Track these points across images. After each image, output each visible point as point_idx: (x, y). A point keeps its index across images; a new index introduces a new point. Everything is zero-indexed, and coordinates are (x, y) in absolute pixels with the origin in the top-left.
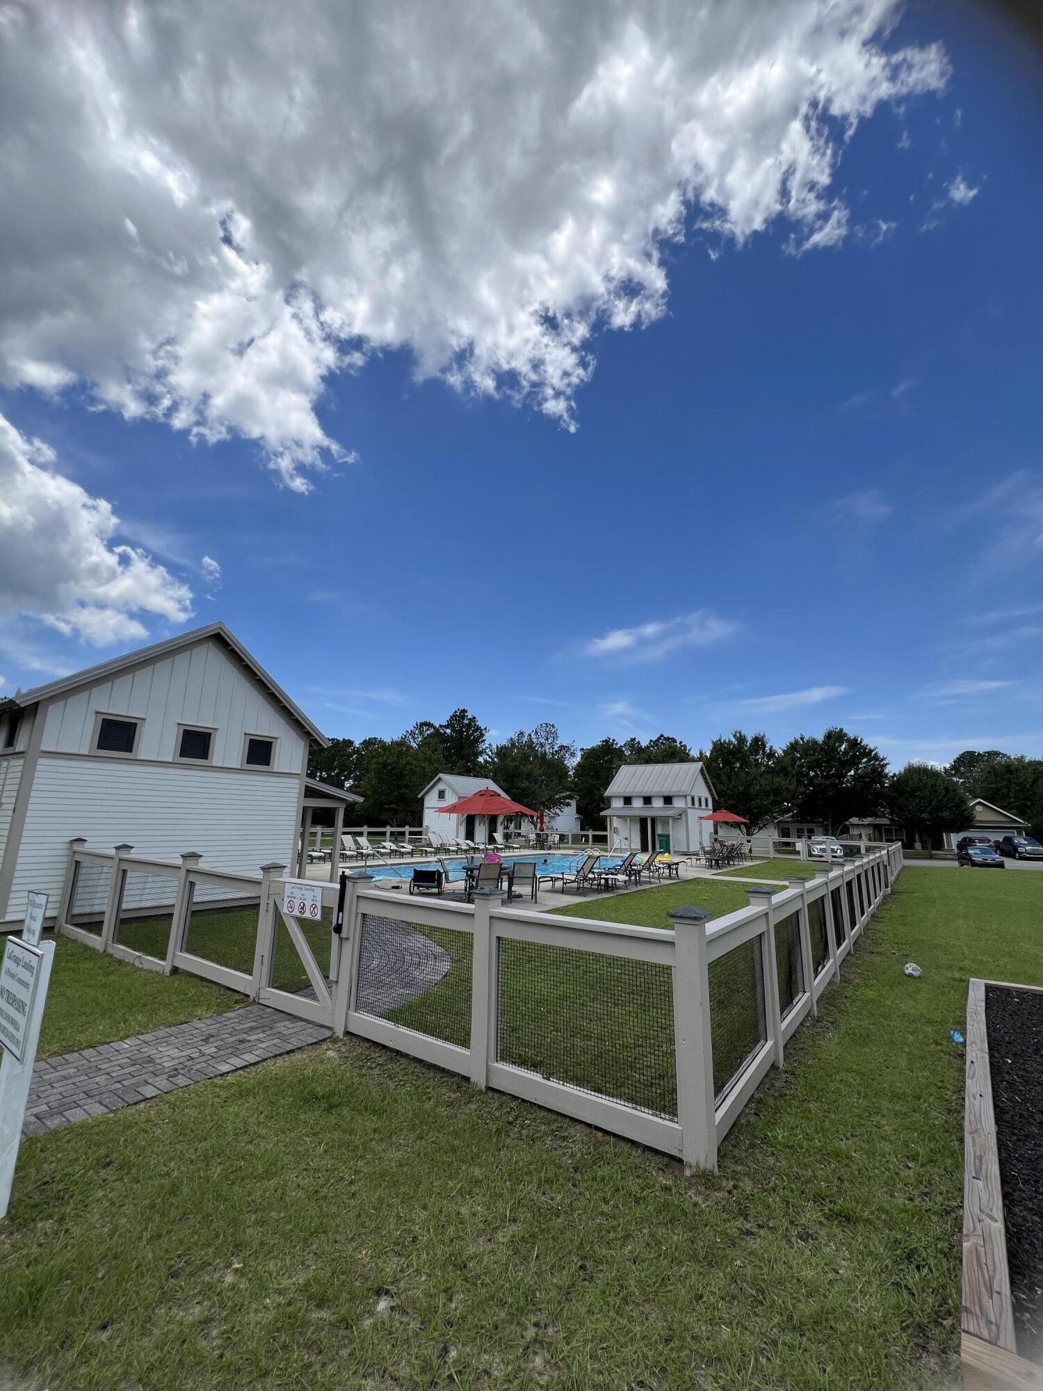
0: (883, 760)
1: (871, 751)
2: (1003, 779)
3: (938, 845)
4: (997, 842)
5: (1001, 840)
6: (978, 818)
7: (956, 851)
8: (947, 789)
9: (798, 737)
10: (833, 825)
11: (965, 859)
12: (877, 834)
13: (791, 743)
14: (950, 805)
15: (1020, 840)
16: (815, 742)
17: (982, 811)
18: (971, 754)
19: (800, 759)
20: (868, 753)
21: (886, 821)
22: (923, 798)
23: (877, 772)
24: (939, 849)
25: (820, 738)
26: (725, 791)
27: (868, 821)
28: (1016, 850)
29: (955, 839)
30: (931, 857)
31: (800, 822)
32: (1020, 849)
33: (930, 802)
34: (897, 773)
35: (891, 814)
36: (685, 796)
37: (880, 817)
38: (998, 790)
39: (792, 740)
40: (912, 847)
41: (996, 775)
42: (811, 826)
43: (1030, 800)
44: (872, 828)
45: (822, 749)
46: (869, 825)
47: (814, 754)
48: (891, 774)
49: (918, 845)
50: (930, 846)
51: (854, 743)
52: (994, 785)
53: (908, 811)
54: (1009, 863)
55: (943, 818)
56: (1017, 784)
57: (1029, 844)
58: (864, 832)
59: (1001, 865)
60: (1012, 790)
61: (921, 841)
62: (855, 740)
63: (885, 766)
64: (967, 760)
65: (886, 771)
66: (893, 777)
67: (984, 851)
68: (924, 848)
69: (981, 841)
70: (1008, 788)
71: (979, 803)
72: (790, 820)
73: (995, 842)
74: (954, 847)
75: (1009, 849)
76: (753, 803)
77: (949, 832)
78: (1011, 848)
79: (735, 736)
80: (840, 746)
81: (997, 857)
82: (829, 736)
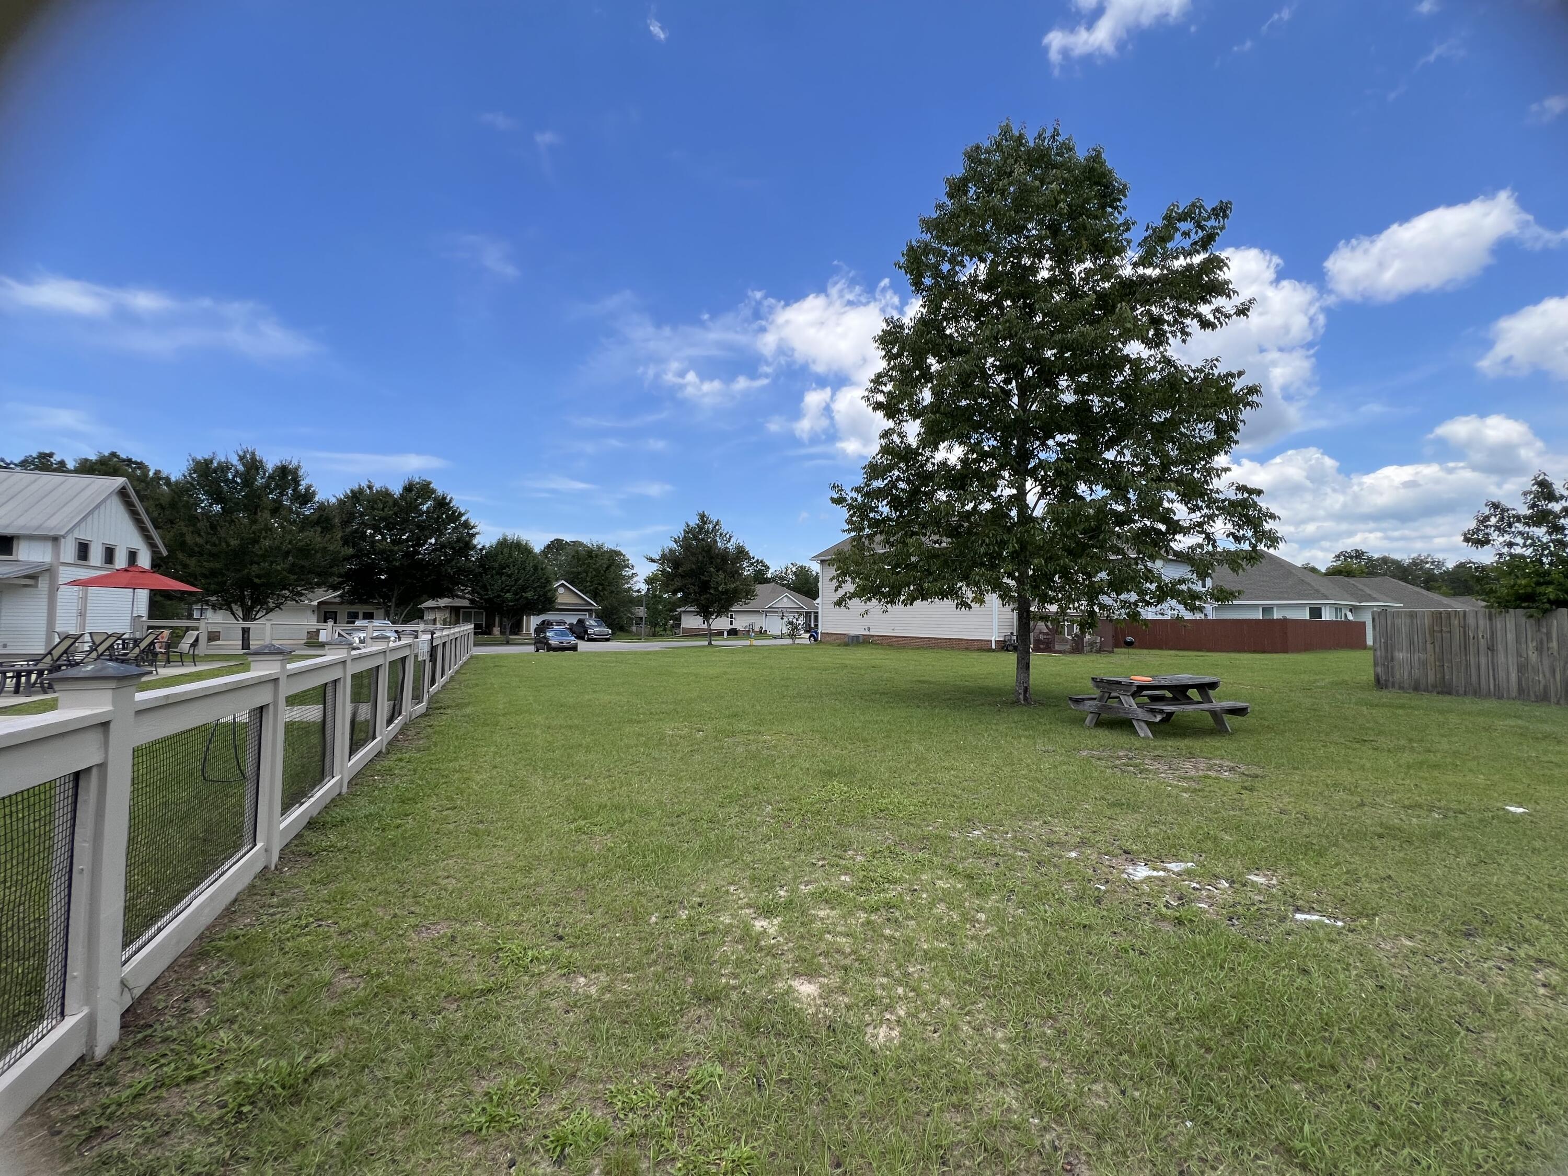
0: (473, 527)
1: (461, 515)
2: (584, 564)
3: (516, 628)
4: (571, 624)
5: (575, 623)
6: (559, 600)
7: (533, 635)
8: (536, 568)
9: (364, 484)
10: (397, 606)
11: (542, 643)
12: (453, 616)
13: (352, 491)
14: (536, 585)
15: (591, 622)
16: (386, 494)
17: (564, 595)
18: (559, 541)
19: (362, 515)
20: (455, 516)
21: (466, 603)
22: (510, 576)
23: (464, 544)
24: (517, 634)
25: (396, 490)
26: (201, 546)
27: (444, 602)
28: (586, 632)
29: (534, 621)
30: (508, 643)
31: (352, 603)
32: (590, 631)
33: (516, 581)
34: (487, 546)
35: (471, 593)
36: (55, 539)
37: (458, 597)
38: (579, 573)
39: (356, 488)
40: (489, 632)
41: (579, 559)
42: (368, 609)
43: (602, 584)
44: (448, 611)
45: (396, 503)
46: (446, 607)
47: (383, 510)
48: (480, 547)
49: (496, 630)
50: (508, 631)
51: (442, 504)
52: (575, 569)
53: (492, 590)
54: (583, 646)
55: (527, 598)
56: (595, 570)
57: (598, 626)
58: (439, 616)
59: (574, 648)
60: (590, 574)
61: (501, 625)
62: (444, 498)
63: (474, 535)
64: (556, 546)
65: (475, 542)
66: (481, 550)
67: (562, 634)
68: (502, 633)
69: (559, 623)
70: (587, 573)
71: (562, 585)
72: (337, 600)
73: (570, 624)
74: (532, 631)
75: (580, 631)
76: (255, 567)
77: (529, 615)
78: (582, 630)
79: (241, 458)
80: (422, 504)
81: (572, 639)
82: (409, 489)
